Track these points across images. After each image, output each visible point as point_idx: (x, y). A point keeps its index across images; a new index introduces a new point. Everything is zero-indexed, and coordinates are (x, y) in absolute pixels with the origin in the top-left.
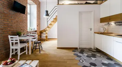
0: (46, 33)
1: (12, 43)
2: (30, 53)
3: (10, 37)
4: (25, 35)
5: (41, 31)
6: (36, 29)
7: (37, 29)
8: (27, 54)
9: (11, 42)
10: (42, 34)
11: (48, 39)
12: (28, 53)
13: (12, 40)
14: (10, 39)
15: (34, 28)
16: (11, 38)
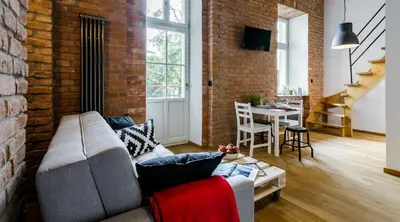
0: (346, 107)
1: (242, 119)
2: (277, 154)
3: (237, 104)
4: (267, 105)
5: (327, 99)
6: (306, 92)
7: (310, 90)
8: (269, 151)
9: (238, 115)
10: (329, 110)
11: (354, 130)
12: (273, 152)
13: (240, 112)
14: (238, 110)
15: (300, 89)
16: (239, 107)
